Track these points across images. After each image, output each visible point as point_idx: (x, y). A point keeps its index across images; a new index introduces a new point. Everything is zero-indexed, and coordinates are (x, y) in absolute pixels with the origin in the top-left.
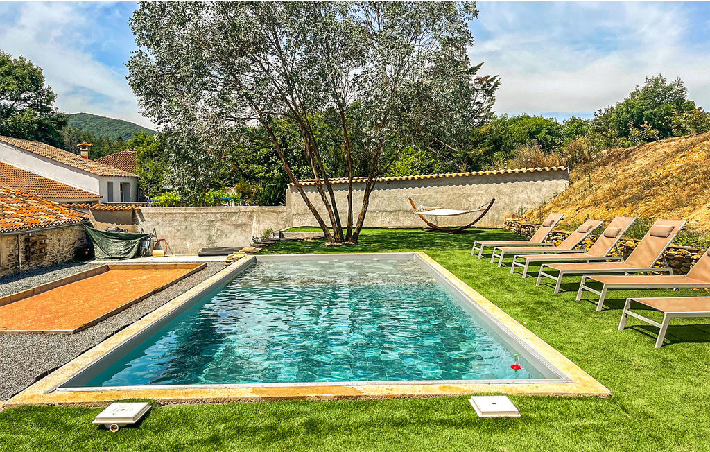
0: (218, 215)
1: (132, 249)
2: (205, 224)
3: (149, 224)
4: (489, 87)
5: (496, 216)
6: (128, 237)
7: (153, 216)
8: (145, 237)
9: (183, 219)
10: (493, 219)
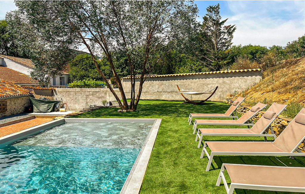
0: (91, 93)
1: (50, 108)
2: (85, 96)
3: (59, 96)
4: (230, 31)
5: (222, 96)
6: (49, 102)
7: (61, 92)
8: (57, 102)
9: (74, 94)
10: (220, 97)
